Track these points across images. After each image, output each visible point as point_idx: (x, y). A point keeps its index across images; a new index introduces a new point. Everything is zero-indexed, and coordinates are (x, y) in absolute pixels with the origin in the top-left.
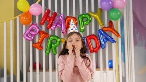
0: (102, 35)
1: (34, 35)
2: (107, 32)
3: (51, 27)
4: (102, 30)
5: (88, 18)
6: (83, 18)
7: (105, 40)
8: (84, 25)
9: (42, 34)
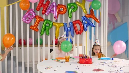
0: (85, 20)
1: (32, 19)
2: (88, 18)
3: (45, 13)
4: (85, 17)
5: (75, 7)
6: (71, 6)
7: (87, 24)
8: (71, 12)
9: (38, 19)
